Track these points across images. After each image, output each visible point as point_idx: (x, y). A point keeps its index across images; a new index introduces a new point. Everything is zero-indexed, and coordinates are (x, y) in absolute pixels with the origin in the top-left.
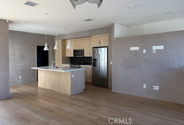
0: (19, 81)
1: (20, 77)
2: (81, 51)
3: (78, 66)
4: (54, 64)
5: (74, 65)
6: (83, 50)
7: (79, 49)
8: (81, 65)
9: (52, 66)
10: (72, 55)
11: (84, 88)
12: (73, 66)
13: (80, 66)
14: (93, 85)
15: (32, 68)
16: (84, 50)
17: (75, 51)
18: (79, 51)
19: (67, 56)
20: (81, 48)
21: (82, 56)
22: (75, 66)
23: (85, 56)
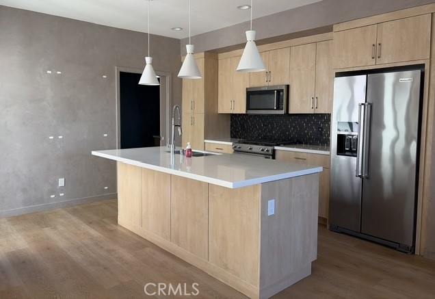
0: (57, 195)
1: (61, 182)
2: (279, 92)
3: (266, 148)
4: (178, 141)
5: (249, 146)
6: (284, 88)
7: (271, 84)
8: (276, 148)
9: (172, 149)
10: (241, 109)
11: (315, 258)
12: (246, 147)
13: (274, 151)
14: (331, 229)
15: (94, 153)
16: (288, 87)
17: (251, 94)
18: (270, 92)
19: (221, 111)
20: (277, 82)
21: (282, 112)
22: (254, 150)
23: (291, 112)
